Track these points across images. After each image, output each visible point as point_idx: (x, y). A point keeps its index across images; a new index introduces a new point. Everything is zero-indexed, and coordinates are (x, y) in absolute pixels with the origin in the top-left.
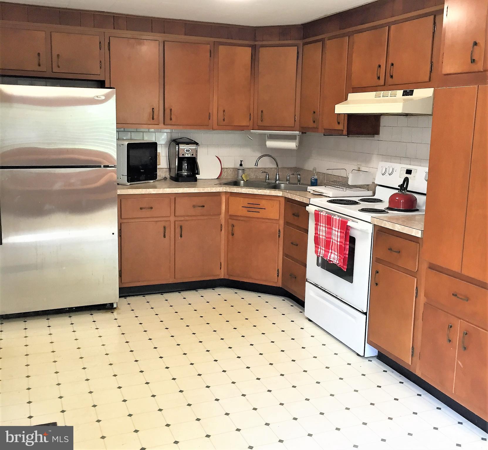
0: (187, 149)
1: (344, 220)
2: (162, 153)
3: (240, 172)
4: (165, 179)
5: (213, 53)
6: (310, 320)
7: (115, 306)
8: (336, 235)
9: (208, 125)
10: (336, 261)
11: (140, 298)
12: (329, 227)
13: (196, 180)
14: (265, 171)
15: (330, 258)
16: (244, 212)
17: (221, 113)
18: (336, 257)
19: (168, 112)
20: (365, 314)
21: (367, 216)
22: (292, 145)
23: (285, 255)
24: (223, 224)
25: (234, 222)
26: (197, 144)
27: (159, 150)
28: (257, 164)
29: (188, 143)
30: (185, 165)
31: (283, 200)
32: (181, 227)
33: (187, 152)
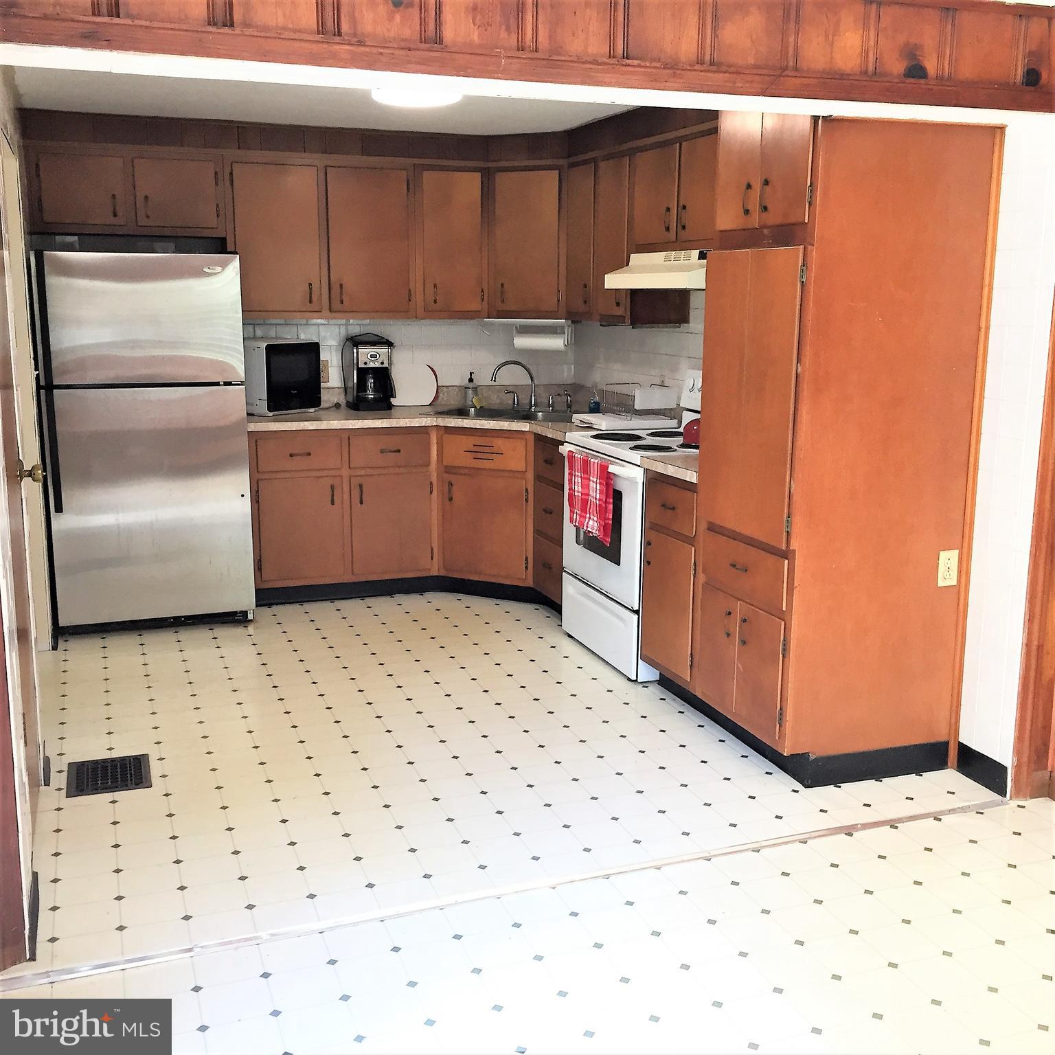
0: (372, 353)
1: (604, 464)
2: (331, 359)
3: (470, 391)
4: (337, 406)
5: (412, 186)
6: (570, 636)
7: (250, 617)
8: (595, 487)
9: (407, 312)
10: (595, 532)
11: (296, 608)
12: (586, 476)
13: (390, 407)
14: (512, 391)
15: (587, 527)
16: (467, 461)
17: (430, 287)
18: (596, 524)
19: (336, 288)
20: (637, 612)
21: (636, 456)
22: (556, 343)
23: (537, 532)
24: (434, 479)
25: (452, 478)
26: (390, 344)
27: (324, 356)
28: (495, 378)
29: (373, 344)
30: (370, 383)
31: (531, 438)
32: (361, 486)
33: (373, 359)
